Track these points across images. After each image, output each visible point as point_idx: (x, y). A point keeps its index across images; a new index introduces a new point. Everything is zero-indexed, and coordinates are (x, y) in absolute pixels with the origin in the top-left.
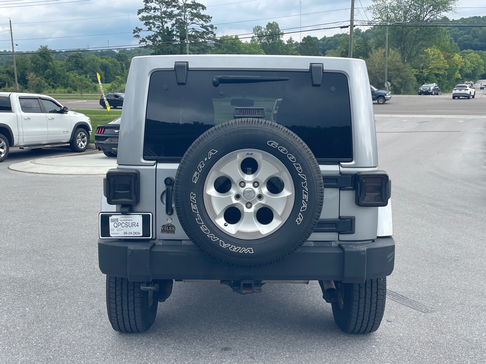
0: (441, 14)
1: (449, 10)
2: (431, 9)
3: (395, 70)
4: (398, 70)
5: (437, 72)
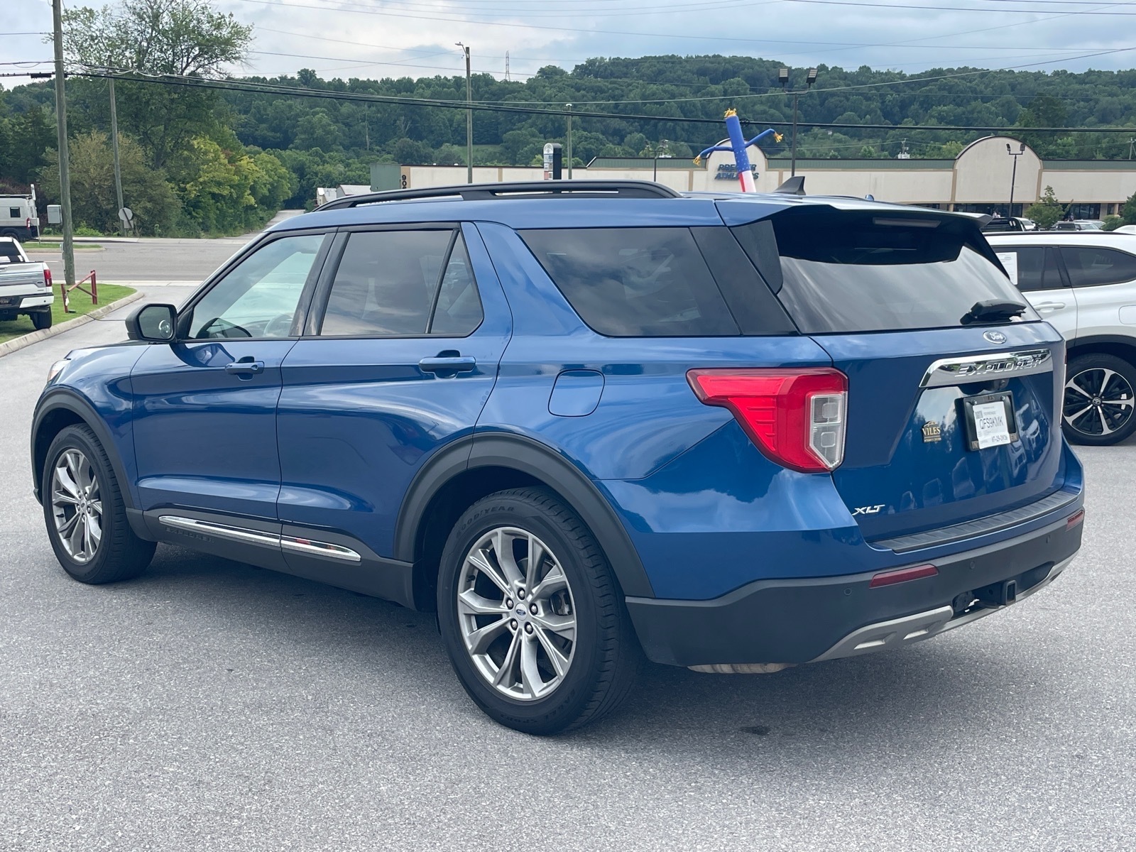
0: (219, 66)
1: (235, 58)
2: (197, 53)
3: (135, 182)
4: (141, 181)
5: (215, 190)
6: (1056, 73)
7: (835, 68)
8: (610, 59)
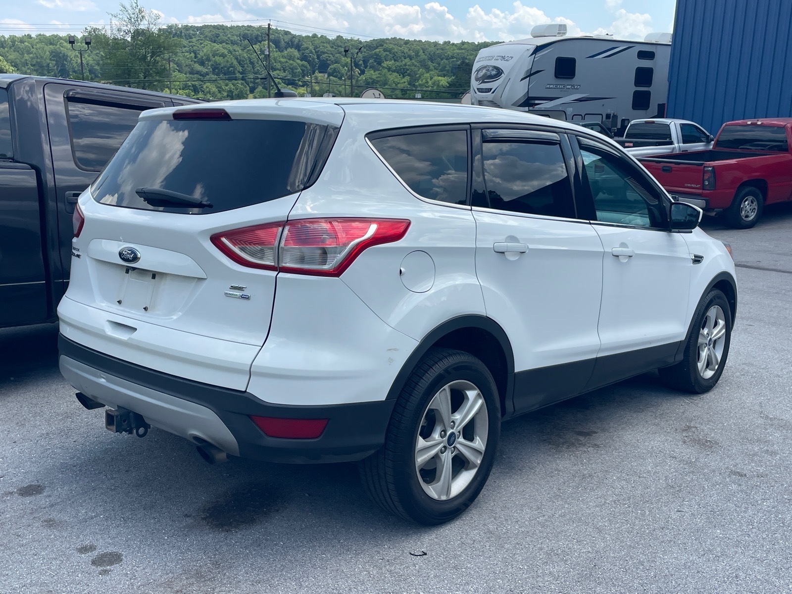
6: (445, 43)
7: (322, 36)
8: (182, 25)
